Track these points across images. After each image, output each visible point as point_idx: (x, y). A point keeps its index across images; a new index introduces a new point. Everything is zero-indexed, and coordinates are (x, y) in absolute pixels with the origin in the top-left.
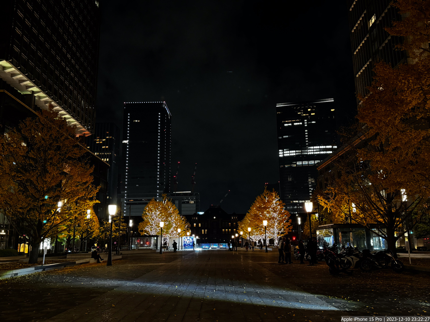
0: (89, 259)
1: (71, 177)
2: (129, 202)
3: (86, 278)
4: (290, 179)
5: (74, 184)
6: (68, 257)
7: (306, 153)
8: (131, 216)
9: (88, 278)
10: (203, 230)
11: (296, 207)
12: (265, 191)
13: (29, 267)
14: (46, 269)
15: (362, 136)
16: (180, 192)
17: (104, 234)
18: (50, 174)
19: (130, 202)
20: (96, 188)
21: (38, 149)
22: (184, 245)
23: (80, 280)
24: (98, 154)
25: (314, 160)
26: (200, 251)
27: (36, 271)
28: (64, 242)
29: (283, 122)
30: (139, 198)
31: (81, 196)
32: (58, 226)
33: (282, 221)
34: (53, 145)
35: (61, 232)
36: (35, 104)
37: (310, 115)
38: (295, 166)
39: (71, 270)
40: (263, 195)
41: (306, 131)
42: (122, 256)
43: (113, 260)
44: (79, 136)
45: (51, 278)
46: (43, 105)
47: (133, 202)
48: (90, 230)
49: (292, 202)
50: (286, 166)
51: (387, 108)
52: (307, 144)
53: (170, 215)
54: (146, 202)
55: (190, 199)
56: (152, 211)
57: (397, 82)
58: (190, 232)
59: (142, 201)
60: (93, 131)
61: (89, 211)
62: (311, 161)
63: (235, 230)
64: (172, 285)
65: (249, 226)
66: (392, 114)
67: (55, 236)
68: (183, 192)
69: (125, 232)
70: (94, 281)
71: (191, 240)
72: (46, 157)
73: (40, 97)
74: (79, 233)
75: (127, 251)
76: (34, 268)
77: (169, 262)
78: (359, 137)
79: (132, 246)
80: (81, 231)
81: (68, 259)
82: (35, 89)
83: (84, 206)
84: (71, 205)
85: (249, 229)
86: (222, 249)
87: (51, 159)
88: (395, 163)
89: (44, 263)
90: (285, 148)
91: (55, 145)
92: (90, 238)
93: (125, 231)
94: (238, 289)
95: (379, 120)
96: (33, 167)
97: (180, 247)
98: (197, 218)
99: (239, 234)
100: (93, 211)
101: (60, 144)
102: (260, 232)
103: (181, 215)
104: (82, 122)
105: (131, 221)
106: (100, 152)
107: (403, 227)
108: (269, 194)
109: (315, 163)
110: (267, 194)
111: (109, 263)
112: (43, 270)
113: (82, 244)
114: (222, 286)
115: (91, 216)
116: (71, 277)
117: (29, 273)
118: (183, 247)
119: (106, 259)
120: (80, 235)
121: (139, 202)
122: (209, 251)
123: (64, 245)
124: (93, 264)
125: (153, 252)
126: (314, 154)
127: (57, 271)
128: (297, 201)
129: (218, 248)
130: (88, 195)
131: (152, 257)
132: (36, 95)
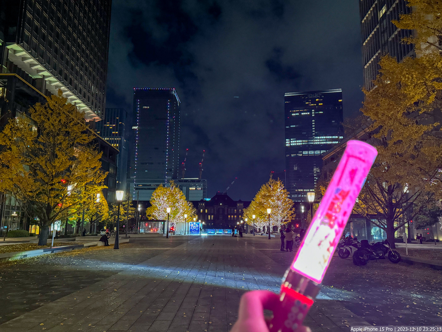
0: (97, 242)
1: (80, 162)
2: (138, 187)
3: (93, 261)
4: (296, 168)
5: (82, 170)
6: (77, 239)
7: (313, 143)
8: (139, 200)
9: (94, 261)
10: (209, 216)
11: (300, 196)
12: (270, 180)
13: (39, 249)
14: (54, 251)
15: (366, 128)
16: (188, 179)
17: (113, 218)
18: (59, 159)
19: (140, 187)
20: (104, 173)
21: (48, 134)
22: (190, 230)
23: (86, 263)
24: (108, 139)
25: (320, 150)
26: (205, 236)
27: (45, 253)
28: (74, 224)
29: (291, 111)
30: (148, 184)
31: (89, 181)
32: (68, 209)
33: (285, 209)
34: (62, 130)
35: (71, 215)
36: (46, 88)
37: (318, 105)
38: (301, 155)
39: (79, 252)
40: (269, 184)
41: (313, 121)
42: (130, 240)
43: (120, 244)
44: (89, 121)
45: (58, 260)
46: (54, 89)
47: (142, 187)
48: (99, 214)
49: (296, 190)
50: (292, 155)
51: (390, 102)
52: (314, 134)
53: (177, 201)
54: (154, 187)
55: (197, 185)
56: (160, 197)
57: (401, 77)
58: (197, 217)
59: (151, 186)
60: (103, 116)
61: (98, 195)
62: (317, 151)
63: (240, 216)
64: (175, 270)
65: (254, 213)
66: (395, 109)
67: (66, 218)
68: (190, 179)
69: (133, 217)
70: (99, 265)
71: (197, 226)
72: (55, 142)
73: (50, 82)
74: (89, 216)
75: (135, 235)
76: (43, 250)
77: (174, 247)
78: (363, 129)
79: (140, 230)
80: (91, 214)
81: (76, 242)
82: (46, 73)
83: (93, 191)
84: (81, 189)
85: (254, 217)
86: (227, 235)
87: (61, 143)
88: (396, 156)
89: (52, 245)
90: (292, 138)
91: (64, 131)
92: (100, 221)
93: (134, 215)
94: (237, 276)
95: (383, 114)
96: (42, 151)
97: (186, 232)
98: (203, 204)
99: (243, 220)
100: (102, 195)
101: (69, 130)
102: (264, 219)
103: (188, 201)
104: (92, 107)
105: (139, 206)
106: (110, 137)
107: (404, 218)
108: (274, 183)
109: (320, 153)
110: (272, 182)
111: (116, 247)
112: (51, 253)
113: (91, 227)
114: (222, 272)
115: (100, 200)
116: (78, 260)
117: (38, 255)
118: (189, 232)
119: (114, 242)
120: (90, 218)
121: (147, 187)
122: (214, 236)
123: (74, 227)
124: (101, 247)
125: (160, 236)
126: (320, 144)
127: (65, 253)
128: (302, 190)
129: (223, 233)
130: (96, 180)
131: (159, 242)
132: (46, 79)
